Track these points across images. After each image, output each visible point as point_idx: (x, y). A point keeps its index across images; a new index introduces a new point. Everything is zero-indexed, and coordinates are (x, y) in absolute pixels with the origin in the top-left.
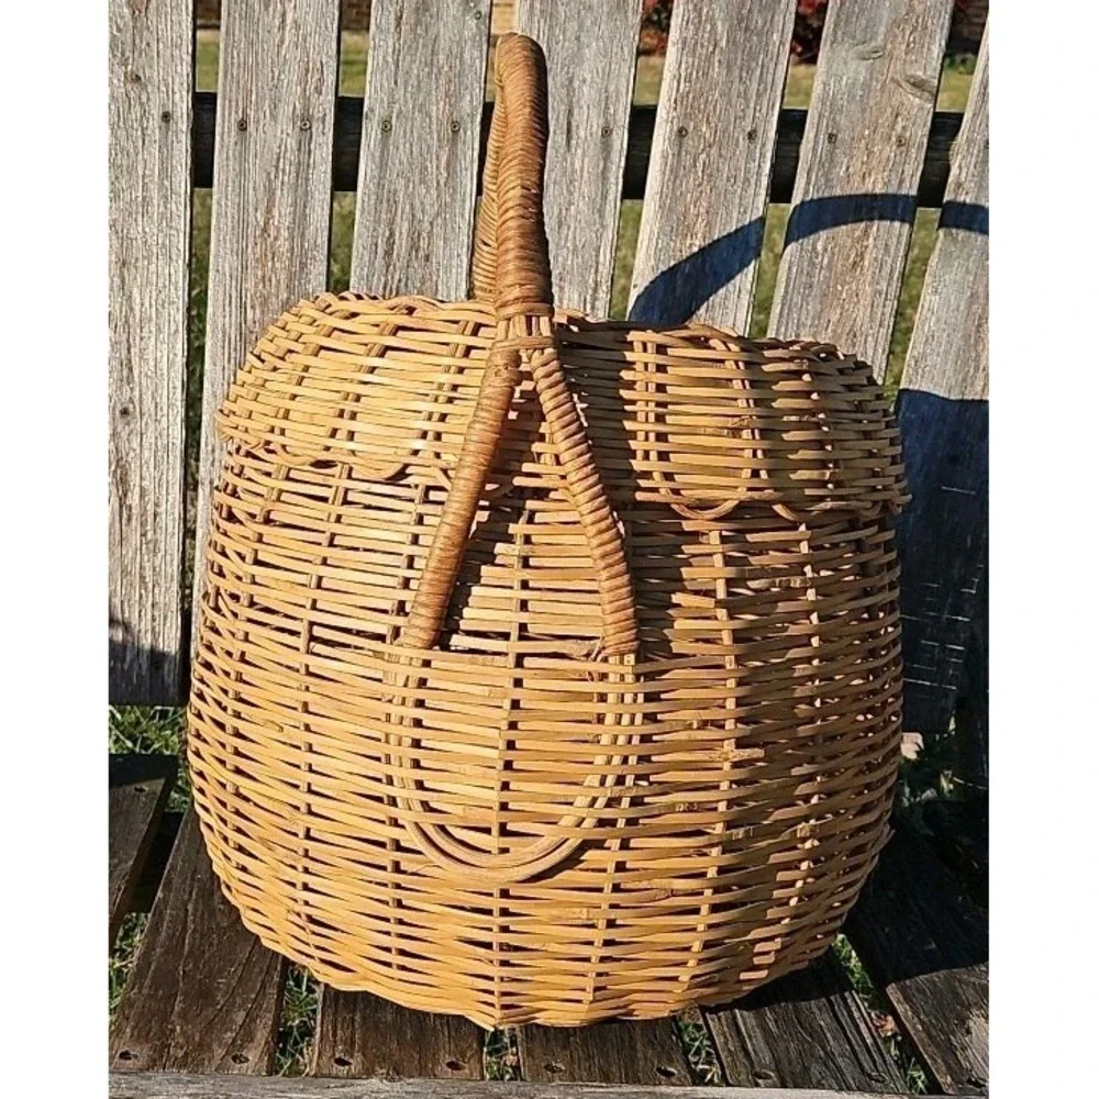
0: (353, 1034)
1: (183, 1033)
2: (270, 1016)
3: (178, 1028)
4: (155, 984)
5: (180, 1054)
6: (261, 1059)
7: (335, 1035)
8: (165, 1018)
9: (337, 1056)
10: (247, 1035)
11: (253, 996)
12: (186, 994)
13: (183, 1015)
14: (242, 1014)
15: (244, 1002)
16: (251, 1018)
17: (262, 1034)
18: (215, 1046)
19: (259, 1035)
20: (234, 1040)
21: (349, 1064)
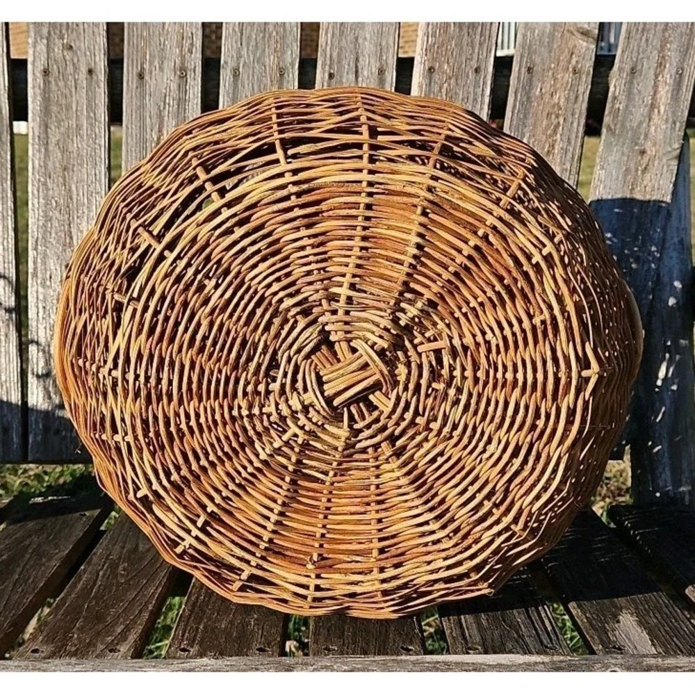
0: (195, 635)
1: (79, 638)
2: (141, 627)
3: (76, 636)
4: (66, 614)
5: (73, 649)
6: (129, 650)
7: (183, 636)
8: (69, 630)
9: (182, 647)
10: (123, 637)
11: (132, 617)
12: (85, 618)
13: (81, 630)
14: (122, 627)
15: (125, 620)
16: (128, 629)
17: (133, 637)
18: (99, 644)
19: (131, 637)
20: (113, 641)
21: (189, 651)
